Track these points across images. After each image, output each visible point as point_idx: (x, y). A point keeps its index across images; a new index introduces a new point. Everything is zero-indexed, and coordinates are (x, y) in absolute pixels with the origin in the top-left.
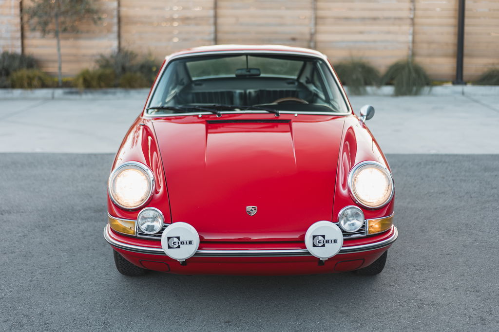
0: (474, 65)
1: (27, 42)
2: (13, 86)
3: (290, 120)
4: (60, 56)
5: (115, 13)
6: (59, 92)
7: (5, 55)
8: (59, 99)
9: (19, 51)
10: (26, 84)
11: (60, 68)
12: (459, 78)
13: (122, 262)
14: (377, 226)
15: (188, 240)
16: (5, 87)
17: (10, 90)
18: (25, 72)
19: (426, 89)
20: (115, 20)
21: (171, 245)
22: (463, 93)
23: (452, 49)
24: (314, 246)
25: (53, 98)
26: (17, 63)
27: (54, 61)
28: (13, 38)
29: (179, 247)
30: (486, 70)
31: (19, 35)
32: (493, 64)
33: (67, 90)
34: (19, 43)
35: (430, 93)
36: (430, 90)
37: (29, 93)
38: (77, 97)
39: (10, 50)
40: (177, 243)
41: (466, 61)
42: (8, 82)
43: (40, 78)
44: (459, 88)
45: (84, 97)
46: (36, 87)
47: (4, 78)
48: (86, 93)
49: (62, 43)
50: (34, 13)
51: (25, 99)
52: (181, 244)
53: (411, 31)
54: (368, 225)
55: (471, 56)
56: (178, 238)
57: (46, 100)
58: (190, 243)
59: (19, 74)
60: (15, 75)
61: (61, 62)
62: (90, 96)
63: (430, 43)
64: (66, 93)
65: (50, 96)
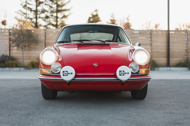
0: (173, 60)
1: (11, 52)
2: (6, 67)
3: (109, 44)
4: (23, 56)
5: (44, 41)
6: (22, 69)
7: (3, 56)
8: (22, 71)
9: (8, 55)
10: (11, 66)
11: (23, 61)
12: (168, 65)
13: (45, 92)
14: (144, 72)
15: (71, 72)
16: (2, 67)
17: (4, 68)
18: (10, 62)
19: (157, 68)
20: (44, 44)
21: (64, 74)
22: (170, 70)
23: (165, 55)
24: (120, 75)
25: (20, 71)
26: (7, 58)
27: (21, 59)
28: (6, 50)
29: (67, 75)
30: (178, 62)
31: (8, 49)
32: (180, 60)
33: (25, 68)
34: (8, 52)
35: (158, 70)
36: (158, 69)
37: (11, 69)
38: (29, 70)
39: (5, 55)
40: (66, 74)
41: (171, 59)
42: (4, 65)
43: (16, 64)
44: (168, 68)
45: (32, 70)
46: (14, 67)
47: (2, 64)
48: (32, 69)
49: (24, 52)
50: (14, 41)
51: (10, 71)
52: (68, 74)
53: (150, 48)
54: (140, 71)
55: (172, 57)
56: (67, 72)
57: (17, 71)
58: (72, 73)
59: (8, 62)
60: (6, 63)
61: (23, 59)
62: (34, 70)
63: (157, 52)
64: (25, 69)
65: (19, 70)
